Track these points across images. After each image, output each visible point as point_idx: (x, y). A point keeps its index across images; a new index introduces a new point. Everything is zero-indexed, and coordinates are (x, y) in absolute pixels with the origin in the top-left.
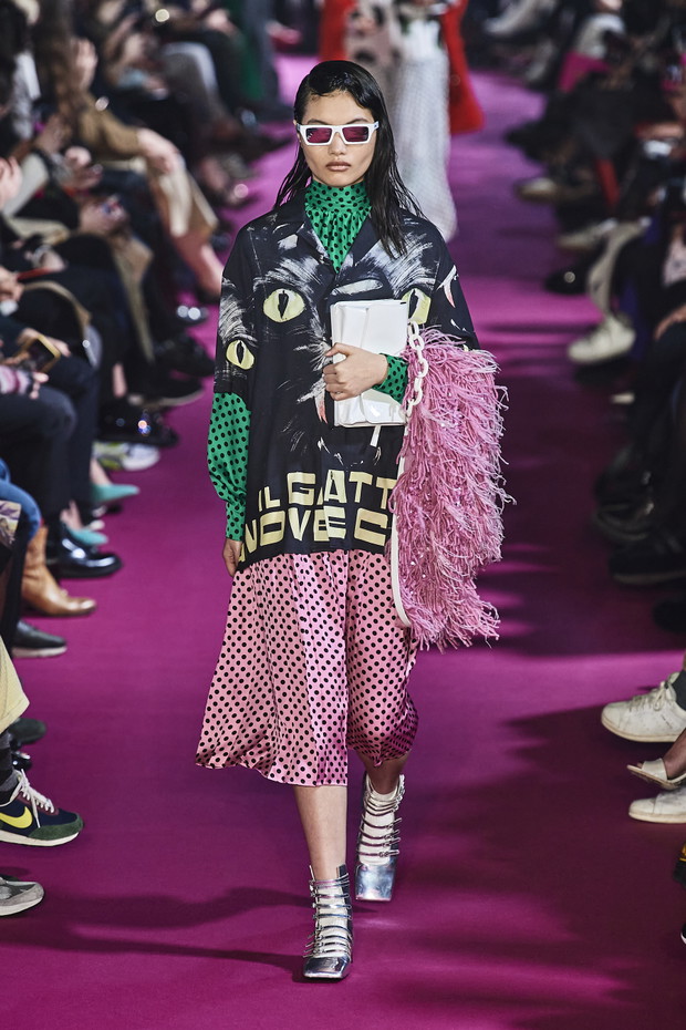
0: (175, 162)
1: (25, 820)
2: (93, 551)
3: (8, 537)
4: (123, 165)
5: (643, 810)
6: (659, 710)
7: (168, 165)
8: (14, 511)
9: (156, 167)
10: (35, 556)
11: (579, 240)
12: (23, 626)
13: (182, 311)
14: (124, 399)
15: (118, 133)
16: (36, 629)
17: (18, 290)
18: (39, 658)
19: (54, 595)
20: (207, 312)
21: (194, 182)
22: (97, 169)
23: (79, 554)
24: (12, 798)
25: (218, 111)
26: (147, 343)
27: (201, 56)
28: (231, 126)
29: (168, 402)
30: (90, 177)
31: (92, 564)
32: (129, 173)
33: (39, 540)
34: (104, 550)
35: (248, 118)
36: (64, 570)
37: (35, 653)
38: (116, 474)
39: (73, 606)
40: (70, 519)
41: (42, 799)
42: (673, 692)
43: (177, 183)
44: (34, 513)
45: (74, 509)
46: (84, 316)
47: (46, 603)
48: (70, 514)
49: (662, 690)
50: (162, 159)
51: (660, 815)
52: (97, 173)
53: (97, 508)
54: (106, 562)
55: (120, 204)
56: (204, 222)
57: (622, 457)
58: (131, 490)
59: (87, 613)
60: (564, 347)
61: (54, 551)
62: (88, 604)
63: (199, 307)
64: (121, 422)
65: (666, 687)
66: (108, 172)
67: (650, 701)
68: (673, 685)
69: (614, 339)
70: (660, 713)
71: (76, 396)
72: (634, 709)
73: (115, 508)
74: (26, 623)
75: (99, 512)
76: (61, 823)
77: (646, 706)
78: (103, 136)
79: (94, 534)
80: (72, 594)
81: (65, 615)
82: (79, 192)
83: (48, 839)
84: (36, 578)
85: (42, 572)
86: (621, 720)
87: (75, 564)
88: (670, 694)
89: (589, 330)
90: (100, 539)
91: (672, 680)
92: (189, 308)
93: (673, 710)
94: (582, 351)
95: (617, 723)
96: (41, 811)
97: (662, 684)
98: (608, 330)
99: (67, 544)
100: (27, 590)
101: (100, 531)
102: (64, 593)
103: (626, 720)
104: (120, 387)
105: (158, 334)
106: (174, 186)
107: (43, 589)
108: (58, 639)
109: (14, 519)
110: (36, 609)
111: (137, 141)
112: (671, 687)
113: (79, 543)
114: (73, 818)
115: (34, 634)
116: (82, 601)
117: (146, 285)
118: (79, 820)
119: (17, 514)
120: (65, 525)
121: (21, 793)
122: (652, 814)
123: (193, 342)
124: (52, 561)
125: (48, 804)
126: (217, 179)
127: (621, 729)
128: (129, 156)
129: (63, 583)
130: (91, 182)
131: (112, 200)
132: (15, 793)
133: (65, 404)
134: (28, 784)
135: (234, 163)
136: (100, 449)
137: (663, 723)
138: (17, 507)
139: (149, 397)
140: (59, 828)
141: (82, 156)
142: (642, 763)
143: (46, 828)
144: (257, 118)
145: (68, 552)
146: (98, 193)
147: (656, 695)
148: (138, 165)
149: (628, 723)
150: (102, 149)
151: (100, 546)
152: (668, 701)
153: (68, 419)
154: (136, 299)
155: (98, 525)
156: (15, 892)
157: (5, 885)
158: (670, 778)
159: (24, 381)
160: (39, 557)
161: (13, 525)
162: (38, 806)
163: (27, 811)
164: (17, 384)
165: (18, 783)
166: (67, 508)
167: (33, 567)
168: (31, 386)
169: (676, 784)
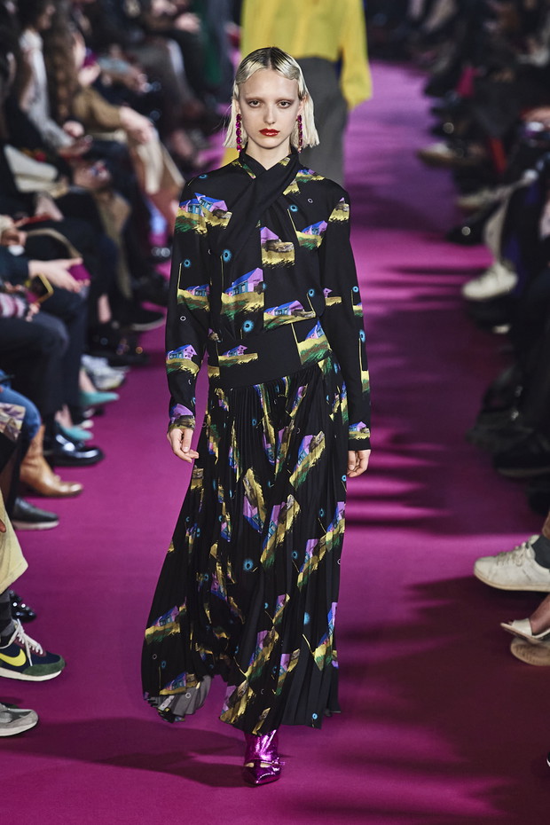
0: (151, 135)
1: (20, 660)
2: (81, 445)
6: (521, 565)
7: (145, 136)
8: (19, 413)
9: (135, 138)
10: (34, 448)
12: (24, 505)
13: (157, 252)
14: (108, 324)
15: (104, 110)
16: (34, 506)
17: (23, 236)
18: (37, 530)
19: (49, 480)
21: (166, 151)
22: (88, 139)
23: (69, 447)
24: (11, 642)
25: (185, 94)
26: (126, 279)
27: (174, 50)
28: (197, 107)
29: (138, 327)
30: (82, 145)
31: (80, 455)
32: (114, 143)
33: (38, 438)
34: (90, 444)
35: (210, 99)
36: (58, 460)
37: (33, 526)
39: (64, 489)
40: (63, 419)
41: (34, 643)
42: (533, 552)
43: (152, 151)
45: (66, 411)
47: (43, 486)
48: (62, 415)
49: (524, 549)
50: (139, 132)
52: (88, 141)
53: (87, 410)
54: (91, 454)
55: (106, 167)
56: (172, 182)
57: (505, 375)
58: (112, 396)
59: (76, 495)
61: (50, 445)
62: (76, 488)
63: (169, 248)
64: (104, 341)
65: (527, 547)
66: (97, 142)
67: (513, 558)
68: (532, 546)
69: (498, 281)
70: (522, 567)
71: (69, 321)
72: (500, 563)
73: (100, 411)
74: (27, 502)
75: (89, 413)
76: (48, 663)
77: (511, 562)
79: (83, 432)
80: (64, 479)
81: (58, 496)
82: (74, 158)
83: (38, 675)
84: (35, 466)
85: (39, 462)
86: (490, 572)
87: (66, 455)
88: (530, 553)
90: (87, 436)
91: (532, 542)
92: (161, 249)
93: (532, 566)
94: (475, 290)
95: (487, 575)
96: (33, 653)
97: (524, 544)
98: (494, 272)
99: (60, 439)
100: (28, 476)
101: (88, 429)
102: (57, 478)
103: (494, 572)
105: (135, 272)
106: (149, 153)
107: (40, 475)
108: (52, 515)
109: (20, 419)
110: (34, 490)
111: (118, 116)
112: (530, 548)
113: (69, 438)
114: (57, 659)
115: (33, 510)
116: (71, 485)
117: (126, 232)
118: (62, 661)
119: (22, 416)
120: (58, 424)
121: (17, 638)
123: (163, 279)
124: (48, 453)
125: (38, 647)
126: (185, 148)
127: (490, 579)
128: (113, 129)
129: (58, 470)
130: (82, 150)
131: (100, 164)
132: (13, 638)
133: (60, 328)
134: (22, 631)
135: (197, 136)
137: (523, 576)
138: (21, 409)
139: (123, 323)
140: (47, 666)
141: (77, 129)
142: (512, 621)
143: (37, 666)
145: (61, 445)
146: (89, 158)
147: (518, 553)
148: (120, 136)
149: (496, 574)
150: (91, 123)
151: (87, 441)
152: (528, 559)
153: (62, 341)
155: (88, 424)
156: (15, 717)
157: (8, 712)
158: (534, 634)
159: (21, 306)
160: (37, 449)
161: (19, 424)
162: (31, 649)
163: (22, 652)
164: (16, 309)
165: (15, 630)
166: (61, 409)
167: (33, 457)
168: (27, 311)
169: (540, 639)
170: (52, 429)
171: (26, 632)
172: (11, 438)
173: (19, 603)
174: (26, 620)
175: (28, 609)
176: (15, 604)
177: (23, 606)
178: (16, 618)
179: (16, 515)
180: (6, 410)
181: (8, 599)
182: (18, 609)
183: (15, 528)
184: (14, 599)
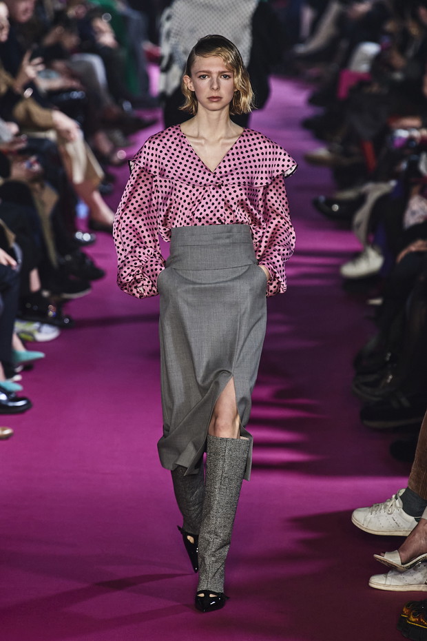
0: (77, 134)
2: (13, 396)
4: (41, 135)
5: (379, 582)
6: (391, 514)
7: (72, 136)
9: (64, 137)
11: (349, 194)
13: (79, 235)
14: (39, 293)
15: (39, 113)
20: (95, 237)
21: (89, 149)
22: (23, 137)
23: (3, 397)
25: (108, 100)
26: (53, 254)
27: (97, 63)
28: (115, 110)
29: (66, 296)
30: (19, 143)
31: (11, 404)
32: (45, 140)
34: (20, 395)
35: (127, 106)
38: (30, 344)
42: (401, 502)
43: (77, 148)
49: (393, 500)
50: (68, 132)
51: (390, 585)
52: (23, 140)
53: (18, 367)
54: (21, 403)
55: (38, 161)
58: (40, 355)
59: (7, 437)
60: (338, 267)
62: (7, 432)
63: (90, 233)
64: (36, 308)
65: (396, 498)
66: (31, 140)
67: (385, 508)
68: (400, 497)
70: (392, 516)
72: (374, 512)
73: (28, 367)
75: (19, 369)
77: (382, 511)
82: (11, 153)
86: (365, 520)
87: (1, 404)
88: (399, 503)
89: (355, 256)
90: (18, 388)
91: (401, 494)
92: (83, 233)
93: (400, 514)
94: (352, 270)
95: (362, 521)
97: (394, 496)
98: (367, 256)
101: (18, 382)
103: (368, 520)
104: (35, 285)
105: (61, 250)
106: (75, 149)
111: (51, 118)
112: (399, 498)
116: (4, 429)
117: (54, 217)
122: (384, 585)
123: (85, 256)
126: (106, 146)
127: (365, 526)
128: (46, 128)
130: (19, 146)
131: (33, 159)
135: (118, 135)
136: (19, 326)
137: (393, 523)
139: (55, 292)
142: (384, 553)
146: (23, 154)
147: (389, 504)
148: (52, 135)
149: (370, 522)
151: (17, 392)
152: (397, 508)
154: (47, 226)
155: (18, 378)
158: (402, 563)
169: (406, 567)
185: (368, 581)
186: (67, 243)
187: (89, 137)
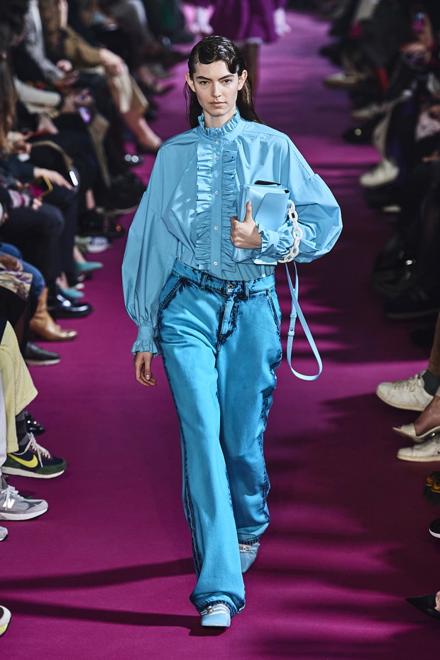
0: (123, 69)
1: (33, 463)
2: (75, 302)
3: (24, 294)
4: (92, 70)
5: (406, 455)
6: (413, 391)
7: (118, 70)
8: (28, 279)
9: (111, 71)
10: (42, 305)
11: (365, 113)
12: (34, 347)
13: (128, 158)
14: (93, 211)
15: (87, 51)
16: (42, 348)
17: (29, 147)
18: (44, 366)
19: (52, 328)
20: (142, 158)
21: (134, 81)
22: (76, 73)
23: (67, 304)
24: (26, 450)
25: (148, 37)
26: (106, 177)
28: (156, 46)
29: (119, 212)
30: (72, 78)
31: (75, 309)
32: (96, 75)
33: (43, 297)
34: (82, 301)
35: (166, 41)
36: (58, 314)
37: (41, 363)
38: (88, 256)
39: (64, 335)
40: (62, 283)
41: (44, 450)
42: (423, 381)
43: (123, 80)
44: (40, 279)
45: (64, 277)
46: (69, 161)
47: (48, 333)
48: (61, 280)
49: (416, 379)
50: (114, 67)
51: (416, 457)
52: (76, 75)
53: (80, 276)
54: (83, 308)
55: (90, 94)
56: (140, 104)
57: (392, 243)
58: (98, 265)
59: (72, 339)
60: (357, 178)
61: (53, 302)
62: (72, 334)
63: (137, 155)
64: (92, 224)
65: (419, 378)
66: (83, 75)
67: (408, 385)
68: (423, 377)
69: (386, 173)
70: (413, 393)
71: (65, 208)
72: (397, 388)
73: (89, 276)
74: (36, 345)
75: (81, 278)
76: (55, 464)
77: (405, 388)
78: (78, 53)
79: (77, 292)
80: (63, 328)
81: (60, 340)
82: (65, 87)
83: (47, 474)
84: (41, 318)
85: (45, 315)
86: (388, 394)
87: (65, 309)
88: (421, 382)
89: (372, 167)
90: (80, 295)
91: (423, 374)
92: (132, 156)
93: (421, 392)
94: (369, 180)
95: (386, 395)
96: (43, 457)
97: (417, 376)
98: (384, 167)
99: (60, 298)
100: (36, 325)
101: (80, 290)
102: (58, 327)
103: (392, 394)
104: (91, 203)
105: (113, 173)
106: (122, 82)
107: (46, 324)
108: (54, 354)
109: (29, 283)
110: (41, 336)
111: (99, 55)
112: (421, 378)
113: (67, 297)
114: (61, 461)
115: (41, 351)
116: (68, 332)
117: (106, 143)
118: (64, 463)
119: (30, 280)
120: (58, 287)
121: (31, 447)
122: (411, 457)
123: (134, 176)
124: (51, 308)
125: (46, 453)
126: (148, 78)
127: (388, 399)
128: (95, 65)
129: (58, 321)
130: (72, 81)
131: (85, 92)
132: (28, 447)
133: (58, 214)
134: (35, 441)
135: (158, 68)
137: (414, 399)
138: (29, 276)
139: (108, 209)
140: (54, 467)
141: (67, 65)
142: (401, 426)
143: (46, 467)
144: (172, 42)
145: (61, 302)
146: (76, 87)
147: (412, 382)
148: (100, 70)
149: (393, 396)
150: (78, 61)
151: (79, 299)
152: (419, 386)
153: (59, 223)
154: (100, 151)
155: (80, 286)
156: (31, 505)
157: (25, 502)
158: (417, 435)
159: (27, 199)
160: (43, 306)
161: (28, 286)
162: (41, 454)
163: (35, 457)
164: (23, 201)
165: (29, 441)
166: (60, 276)
167: (40, 312)
168: (31, 203)
169: (421, 439)
170: (54, 291)
171: (37, 442)
172: (23, 298)
173: (32, 421)
174: (37, 434)
175: (38, 425)
176: (29, 422)
177: (35, 423)
178: (29, 432)
179: (27, 355)
180: (18, 277)
181: (24, 418)
182: (31, 425)
183: (27, 365)
184: (28, 418)
185: (396, 454)
186: (118, 165)
187: (133, 71)
